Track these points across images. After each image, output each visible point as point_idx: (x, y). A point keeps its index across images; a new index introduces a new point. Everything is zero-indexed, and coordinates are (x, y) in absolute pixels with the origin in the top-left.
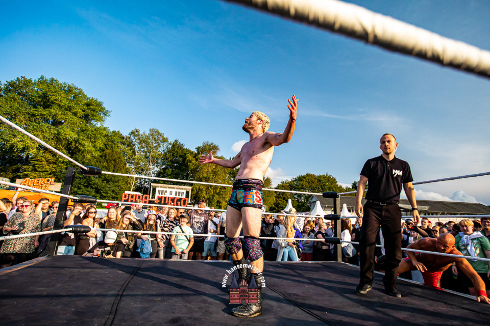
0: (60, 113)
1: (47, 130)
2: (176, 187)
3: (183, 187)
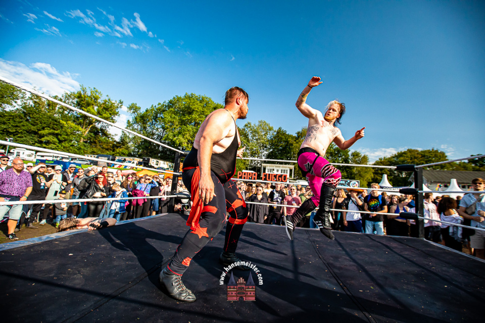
2: (281, 165)
3: (287, 166)
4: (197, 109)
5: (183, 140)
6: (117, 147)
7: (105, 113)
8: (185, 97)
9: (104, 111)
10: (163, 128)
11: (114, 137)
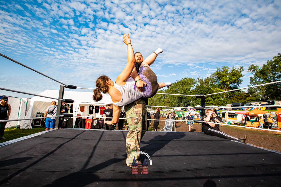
6: (247, 96)
7: (234, 78)
9: (233, 76)
11: (244, 91)
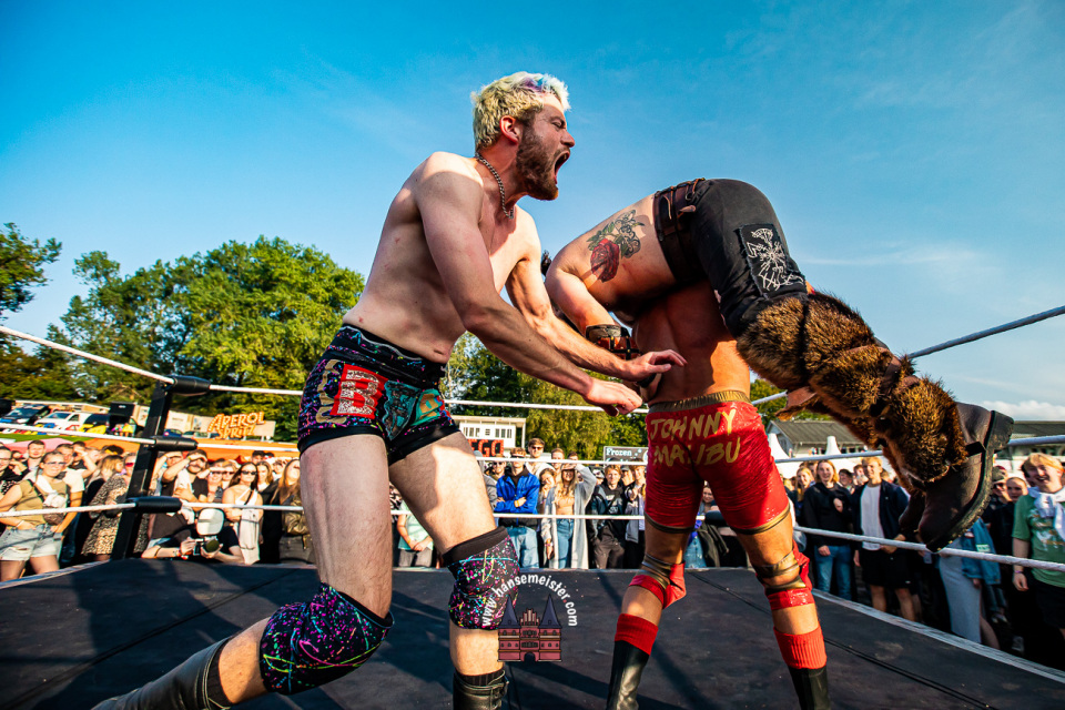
0: (289, 297)
1: (269, 328)
2: (496, 419)
3: (510, 419)
4: (287, 279)
5: (241, 353)
6: (27, 373)
8: (258, 246)
10: (186, 320)
11: (19, 344)
